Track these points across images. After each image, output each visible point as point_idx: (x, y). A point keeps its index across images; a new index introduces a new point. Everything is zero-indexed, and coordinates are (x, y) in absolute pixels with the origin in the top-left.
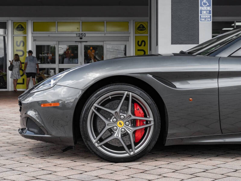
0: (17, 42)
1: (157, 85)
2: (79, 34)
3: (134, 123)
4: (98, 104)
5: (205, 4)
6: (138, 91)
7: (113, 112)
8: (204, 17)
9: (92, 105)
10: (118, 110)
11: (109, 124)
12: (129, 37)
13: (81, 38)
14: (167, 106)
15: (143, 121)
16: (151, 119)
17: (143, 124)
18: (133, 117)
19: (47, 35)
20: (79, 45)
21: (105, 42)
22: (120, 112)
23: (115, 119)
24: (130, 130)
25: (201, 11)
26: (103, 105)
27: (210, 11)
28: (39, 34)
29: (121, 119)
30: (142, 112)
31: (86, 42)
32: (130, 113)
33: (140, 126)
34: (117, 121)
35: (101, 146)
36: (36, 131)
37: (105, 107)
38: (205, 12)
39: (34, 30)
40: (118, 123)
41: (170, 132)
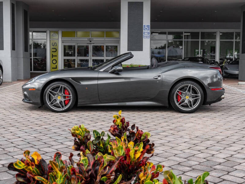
0: (52, 43)
1: (74, 83)
2: (89, 39)
3: (65, 97)
4: (50, 89)
5: (146, 29)
6: (66, 84)
7: (56, 93)
8: (146, 36)
9: (48, 90)
10: (58, 92)
11: (54, 97)
12: (119, 41)
13: (90, 41)
14: (77, 91)
15: (68, 96)
16: (71, 96)
17: (68, 98)
18: (64, 95)
19: (70, 39)
20: (89, 45)
21: (105, 44)
22: (59, 93)
23: (57, 96)
24: (63, 100)
25: (144, 33)
26: (52, 90)
27: (149, 33)
28: (66, 39)
29: (59, 96)
30: (68, 93)
31: (94, 43)
32: (62, 93)
33: (67, 98)
34: (58, 96)
35: (51, 106)
36: (28, 100)
37: (54, 91)
38: (146, 33)
39: (63, 36)
40: (58, 97)
41: (79, 101)
